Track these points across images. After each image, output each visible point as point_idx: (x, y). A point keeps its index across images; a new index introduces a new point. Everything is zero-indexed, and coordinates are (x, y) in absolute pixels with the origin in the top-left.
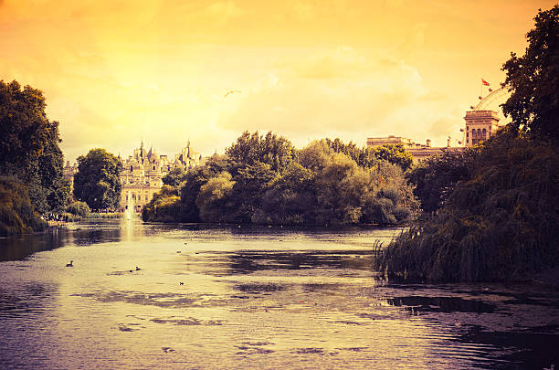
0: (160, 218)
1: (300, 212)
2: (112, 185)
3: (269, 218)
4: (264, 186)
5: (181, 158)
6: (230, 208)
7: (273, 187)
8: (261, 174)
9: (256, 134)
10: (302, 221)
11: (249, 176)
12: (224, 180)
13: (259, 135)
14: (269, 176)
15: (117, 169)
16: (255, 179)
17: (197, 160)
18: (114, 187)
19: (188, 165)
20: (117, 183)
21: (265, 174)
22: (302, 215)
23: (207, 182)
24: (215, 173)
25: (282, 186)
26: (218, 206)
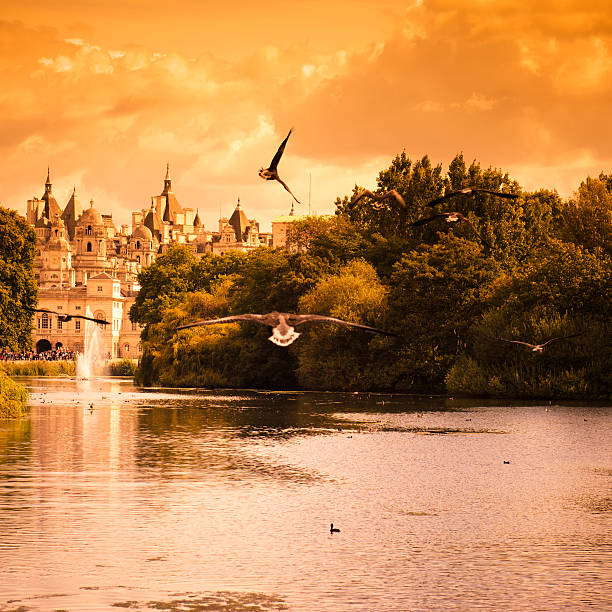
0: (191, 376)
1: (577, 364)
3: (495, 381)
4: (469, 297)
6: (379, 353)
7: (497, 301)
8: (461, 267)
9: (425, 163)
10: (584, 386)
11: (430, 272)
12: (358, 281)
13: (433, 166)
14: (482, 272)
16: (447, 279)
17: (189, 228)
18: (19, 296)
19: (166, 240)
20: (26, 284)
21: (472, 268)
22: (582, 372)
23: (314, 285)
24: (331, 262)
25: (526, 299)
26: (348, 347)
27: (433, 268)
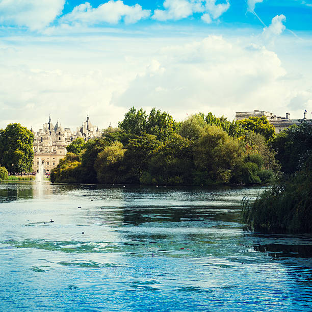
0: (65, 179)
1: (180, 174)
2: (26, 153)
3: (154, 180)
4: (150, 153)
5: (81, 130)
6: (122, 171)
7: (157, 154)
8: (148, 143)
9: (141, 110)
10: (182, 181)
11: (137, 145)
14: (154, 145)
15: (30, 139)
16: (143, 147)
17: (95, 132)
18: (27, 155)
19: (87, 136)
20: (30, 151)
21: (151, 143)
22: (182, 177)
23: (103, 149)
24: (110, 142)
25: (165, 153)
26: (113, 170)
27: (138, 144)
